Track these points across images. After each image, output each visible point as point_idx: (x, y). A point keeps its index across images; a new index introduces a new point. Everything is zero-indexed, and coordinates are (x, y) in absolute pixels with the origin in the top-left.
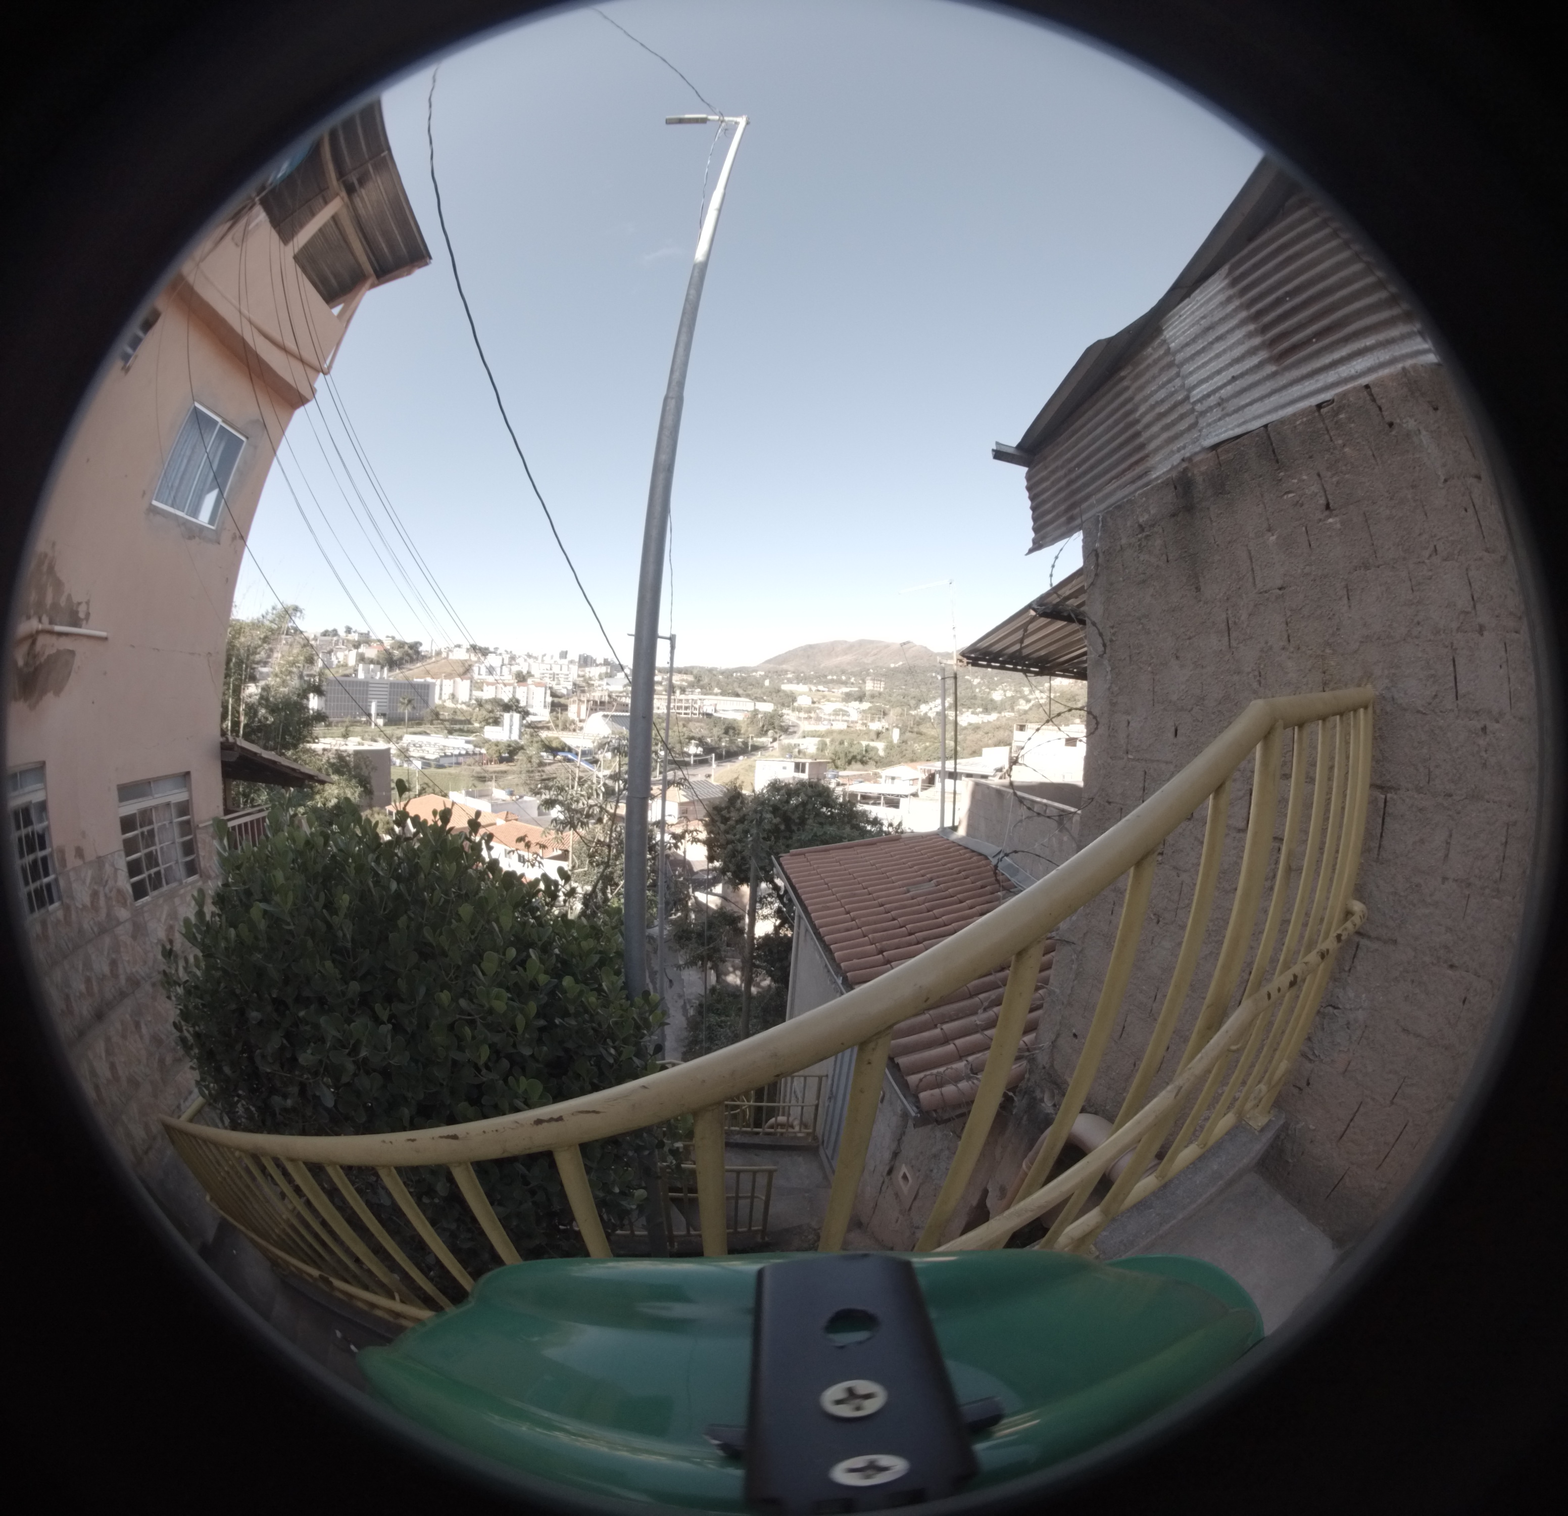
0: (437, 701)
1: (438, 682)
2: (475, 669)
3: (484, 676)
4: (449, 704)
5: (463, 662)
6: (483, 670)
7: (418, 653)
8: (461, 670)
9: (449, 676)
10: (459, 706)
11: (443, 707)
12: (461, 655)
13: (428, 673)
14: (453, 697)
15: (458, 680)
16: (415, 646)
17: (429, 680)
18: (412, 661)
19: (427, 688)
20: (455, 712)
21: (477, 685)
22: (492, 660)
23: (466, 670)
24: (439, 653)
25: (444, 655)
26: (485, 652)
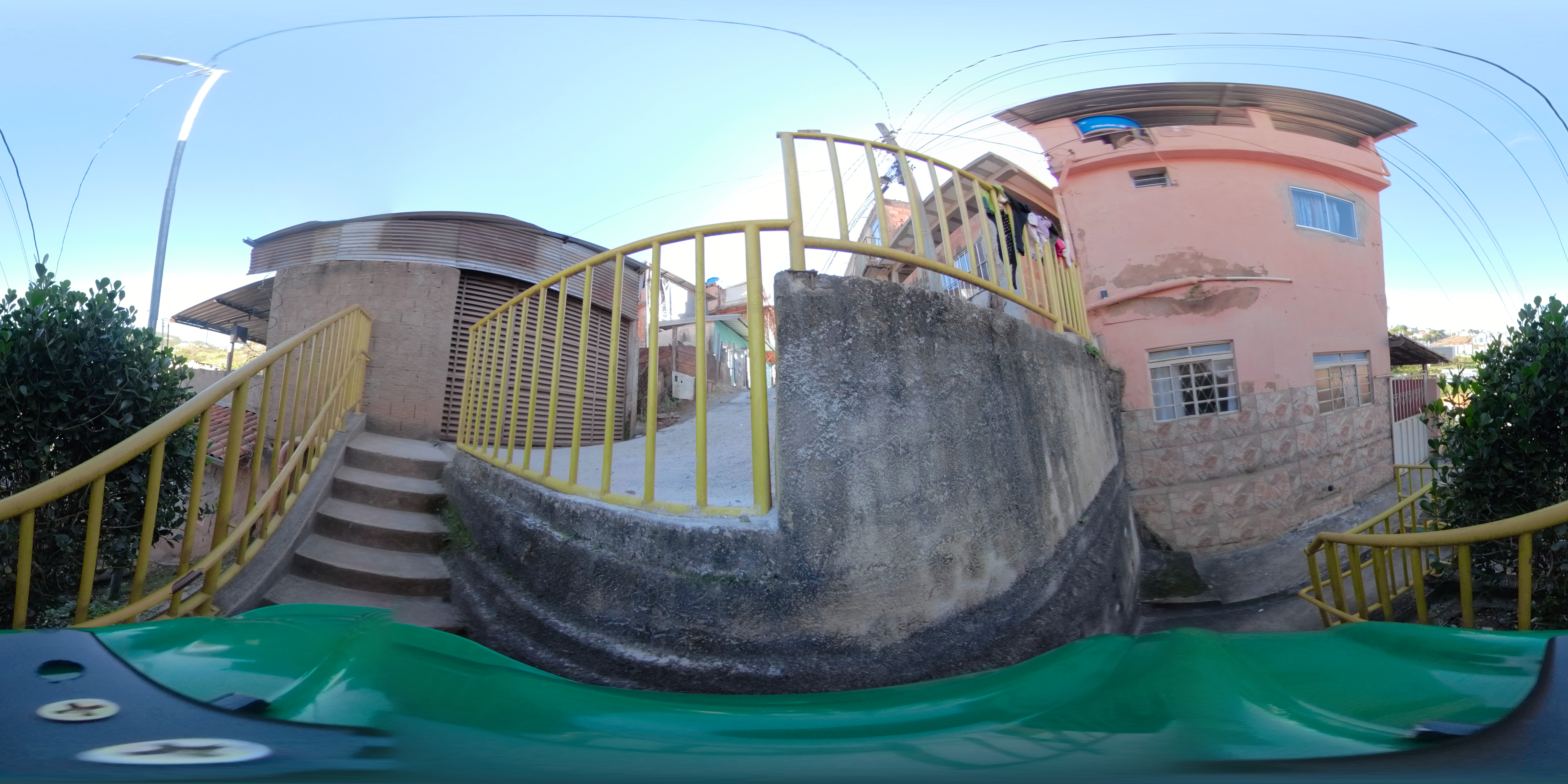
0: (1457, 355)
1: (1456, 346)
2: (1473, 340)
3: (1478, 343)
4: (1463, 355)
5: (1467, 337)
6: (1478, 340)
7: (1444, 334)
8: (1467, 340)
9: (1461, 343)
10: (1467, 356)
11: (1460, 357)
12: (1466, 334)
13: (1450, 343)
14: (1464, 352)
15: (1466, 345)
16: (1441, 332)
17: (1451, 345)
18: (1441, 338)
19: (1450, 350)
20: (1466, 359)
21: (1474, 347)
22: (1480, 335)
23: (1469, 341)
24: (1454, 334)
25: (1457, 335)
26: (1477, 332)
